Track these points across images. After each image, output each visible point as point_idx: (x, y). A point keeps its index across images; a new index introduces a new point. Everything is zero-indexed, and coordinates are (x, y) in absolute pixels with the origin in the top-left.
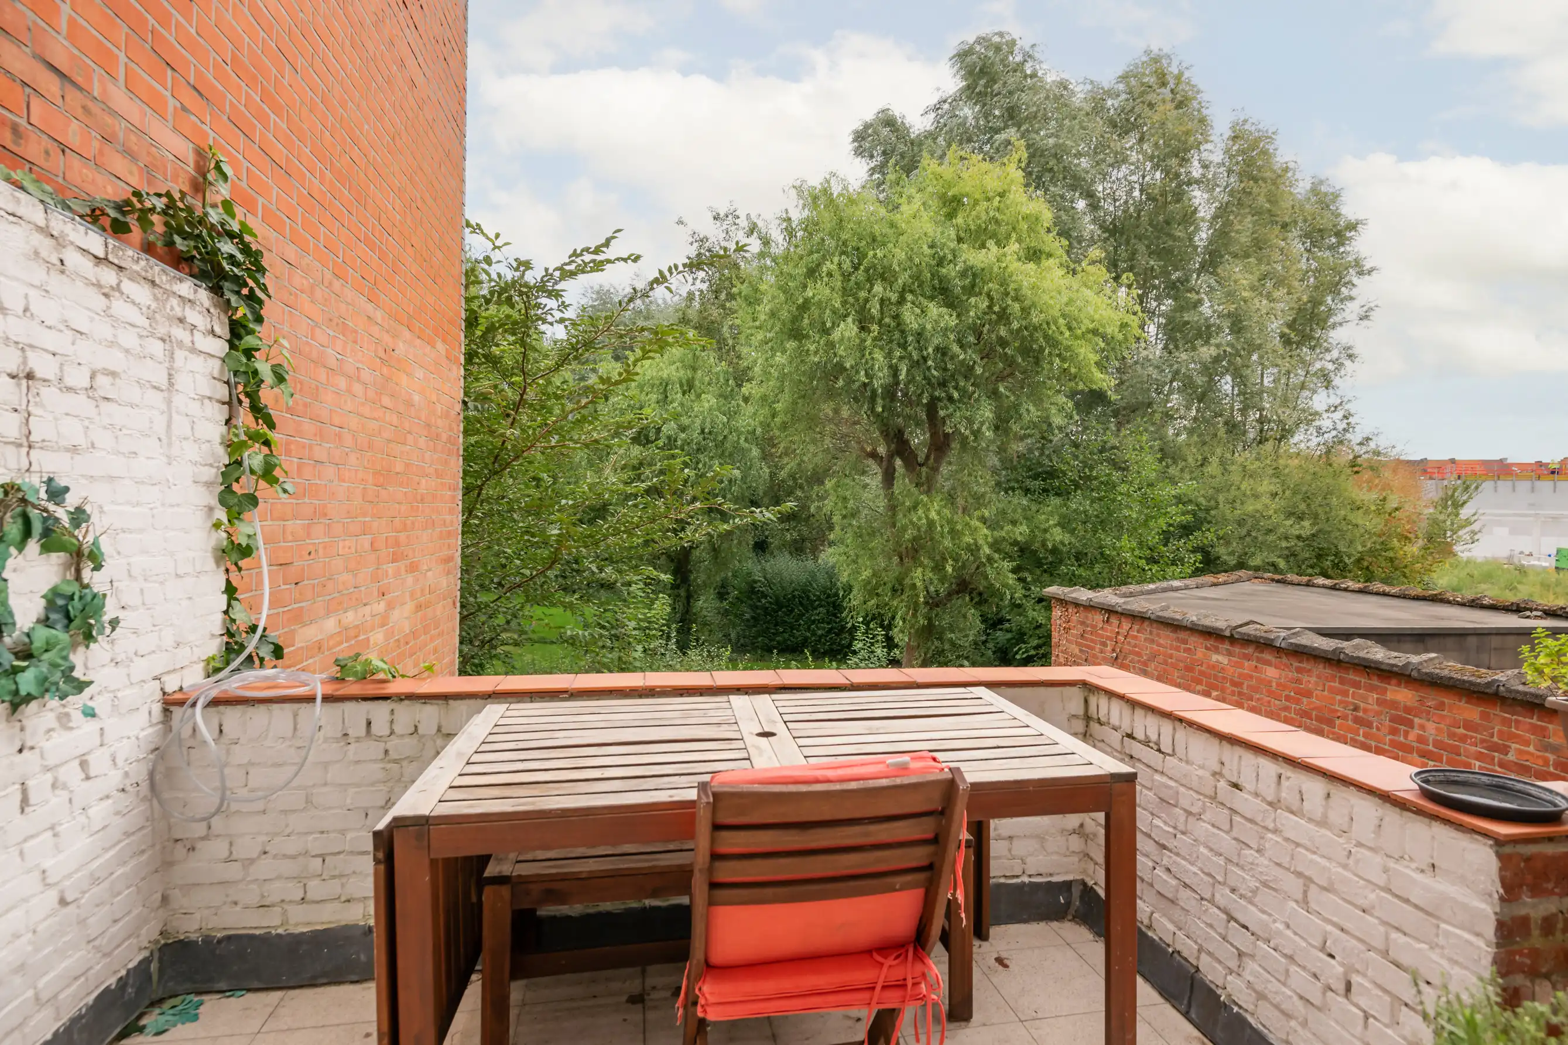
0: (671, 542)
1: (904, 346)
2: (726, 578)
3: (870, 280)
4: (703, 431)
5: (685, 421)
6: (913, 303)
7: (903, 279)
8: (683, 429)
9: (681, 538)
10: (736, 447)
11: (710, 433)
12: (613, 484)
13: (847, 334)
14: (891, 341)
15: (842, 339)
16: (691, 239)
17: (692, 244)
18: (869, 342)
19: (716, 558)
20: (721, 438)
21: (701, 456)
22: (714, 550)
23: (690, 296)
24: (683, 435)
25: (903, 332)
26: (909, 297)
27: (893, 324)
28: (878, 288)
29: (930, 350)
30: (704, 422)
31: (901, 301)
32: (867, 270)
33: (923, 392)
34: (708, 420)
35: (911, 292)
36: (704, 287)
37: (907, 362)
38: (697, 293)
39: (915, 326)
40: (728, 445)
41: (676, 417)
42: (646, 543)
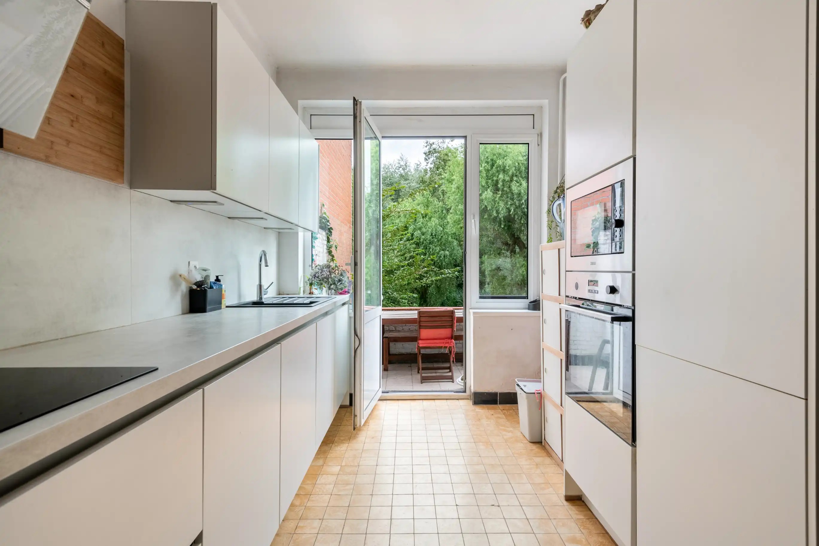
0: (418, 284)
1: (512, 199)
2: (444, 301)
3: (498, 171)
4: (432, 235)
5: (424, 230)
6: (517, 181)
7: (512, 171)
8: (423, 234)
9: (421, 282)
10: (447, 240)
11: (435, 235)
12: (396, 262)
13: (488, 196)
14: (508, 197)
15: (486, 198)
16: (426, 145)
17: (426, 147)
18: (497, 199)
19: (439, 291)
20: (440, 237)
21: (431, 246)
22: (438, 287)
23: (426, 171)
24: (423, 237)
25: (512, 193)
26: (515, 178)
27: (508, 190)
28: (501, 176)
29: (523, 201)
30: (432, 230)
31: (511, 181)
32: (497, 168)
33: (521, 218)
34: (434, 229)
35: (516, 176)
36: (432, 166)
37: (514, 206)
38: (429, 169)
39: (516, 191)
40: (443, 240)
41: (420, 229)
42: (408, 284)
